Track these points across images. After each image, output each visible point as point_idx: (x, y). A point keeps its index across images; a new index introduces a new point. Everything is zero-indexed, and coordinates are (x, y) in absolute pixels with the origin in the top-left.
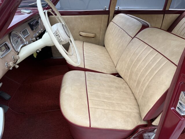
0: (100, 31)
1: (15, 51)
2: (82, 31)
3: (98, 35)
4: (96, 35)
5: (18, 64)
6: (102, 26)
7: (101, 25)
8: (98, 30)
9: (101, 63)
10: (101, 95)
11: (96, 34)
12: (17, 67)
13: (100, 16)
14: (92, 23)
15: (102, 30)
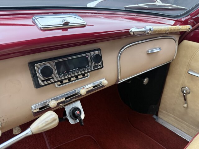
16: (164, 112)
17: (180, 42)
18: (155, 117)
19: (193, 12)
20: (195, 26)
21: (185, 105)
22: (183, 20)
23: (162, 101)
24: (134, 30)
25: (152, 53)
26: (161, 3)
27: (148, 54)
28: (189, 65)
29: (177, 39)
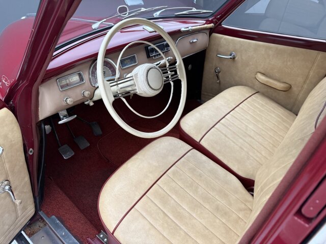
0: (305, 82)
1: (92, 85)
2: (263, 72)
3: (294, 89)
4: (290, 87)
5: (94, 102)
6: (311, 73)
7: (309, 72)
8: (300, 80)
9: (241, 148)
10: (173, 201)
11: (292, 86)
12: (92, 104)
13: (313, 53)
14: (289, 63)
15: (308, 82)
16: (206, 93)
17: (210, 35)
18: (199, 100)
19: (216, 14)
20: (217, 24)
21: (218, 81)
22: (210, 19)
23: (203, 84)
24: (183, 29)
25: (193, 42)
26: (196, 10)
27: (191, 43)
28: (217, 51)
29: (208, 33)
